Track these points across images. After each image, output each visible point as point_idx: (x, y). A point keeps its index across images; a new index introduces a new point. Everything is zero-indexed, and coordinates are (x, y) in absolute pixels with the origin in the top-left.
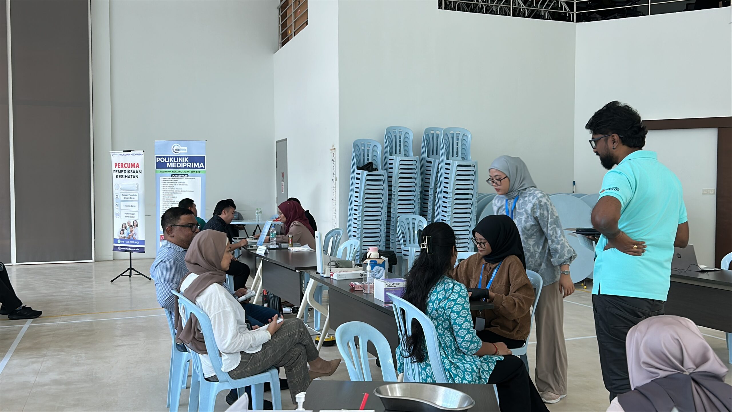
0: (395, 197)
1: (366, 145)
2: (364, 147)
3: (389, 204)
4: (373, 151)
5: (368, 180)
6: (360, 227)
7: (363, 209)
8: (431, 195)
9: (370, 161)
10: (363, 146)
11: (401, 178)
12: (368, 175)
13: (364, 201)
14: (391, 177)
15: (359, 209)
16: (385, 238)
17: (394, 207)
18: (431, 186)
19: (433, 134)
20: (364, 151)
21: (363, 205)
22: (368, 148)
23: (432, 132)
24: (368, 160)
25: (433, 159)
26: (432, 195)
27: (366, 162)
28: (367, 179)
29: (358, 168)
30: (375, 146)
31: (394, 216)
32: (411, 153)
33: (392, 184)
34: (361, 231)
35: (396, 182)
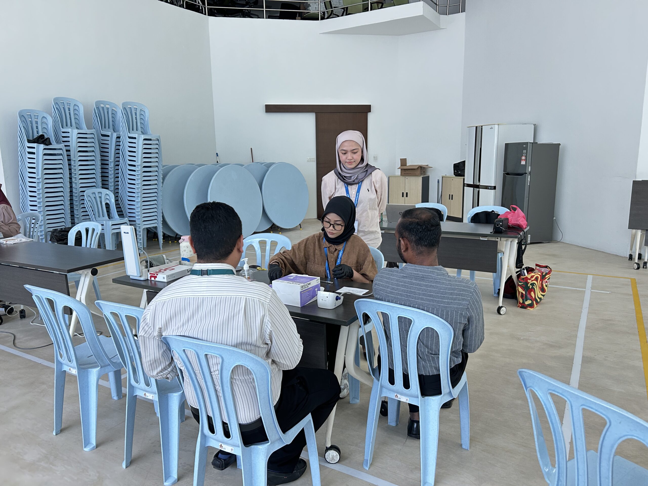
0: (75, 171)
1: (33, 116)
2: (31, 119)
3: (71, 178)
4: (42, 123)
5: (45, 155)
6: (42, 205)
7: (42, 186)
8: (111, 168)
9: (41, 133)
10: (29, 117)
11: (79, 151)
12: (45, 149)
13: (43, 177)
14: (69, 151)
15: (38, 186)
16: (70, 214)
17: (76, 182)
18: (111, 159)
19: (103, 108)
20: (31, 122)
21: (42, 181)
22: (36, 120)
23: (102, 105)
24: (38, 133)
25: (110, 133)
26: (113, 168)
27: (36, 135)
28: (44, 153)
29: (29, 141)
30: (43, 117)
31: (76, 191)
32: (84, 126)
33: (71, 158)
34: (43, 209)
35: (76, 156)
